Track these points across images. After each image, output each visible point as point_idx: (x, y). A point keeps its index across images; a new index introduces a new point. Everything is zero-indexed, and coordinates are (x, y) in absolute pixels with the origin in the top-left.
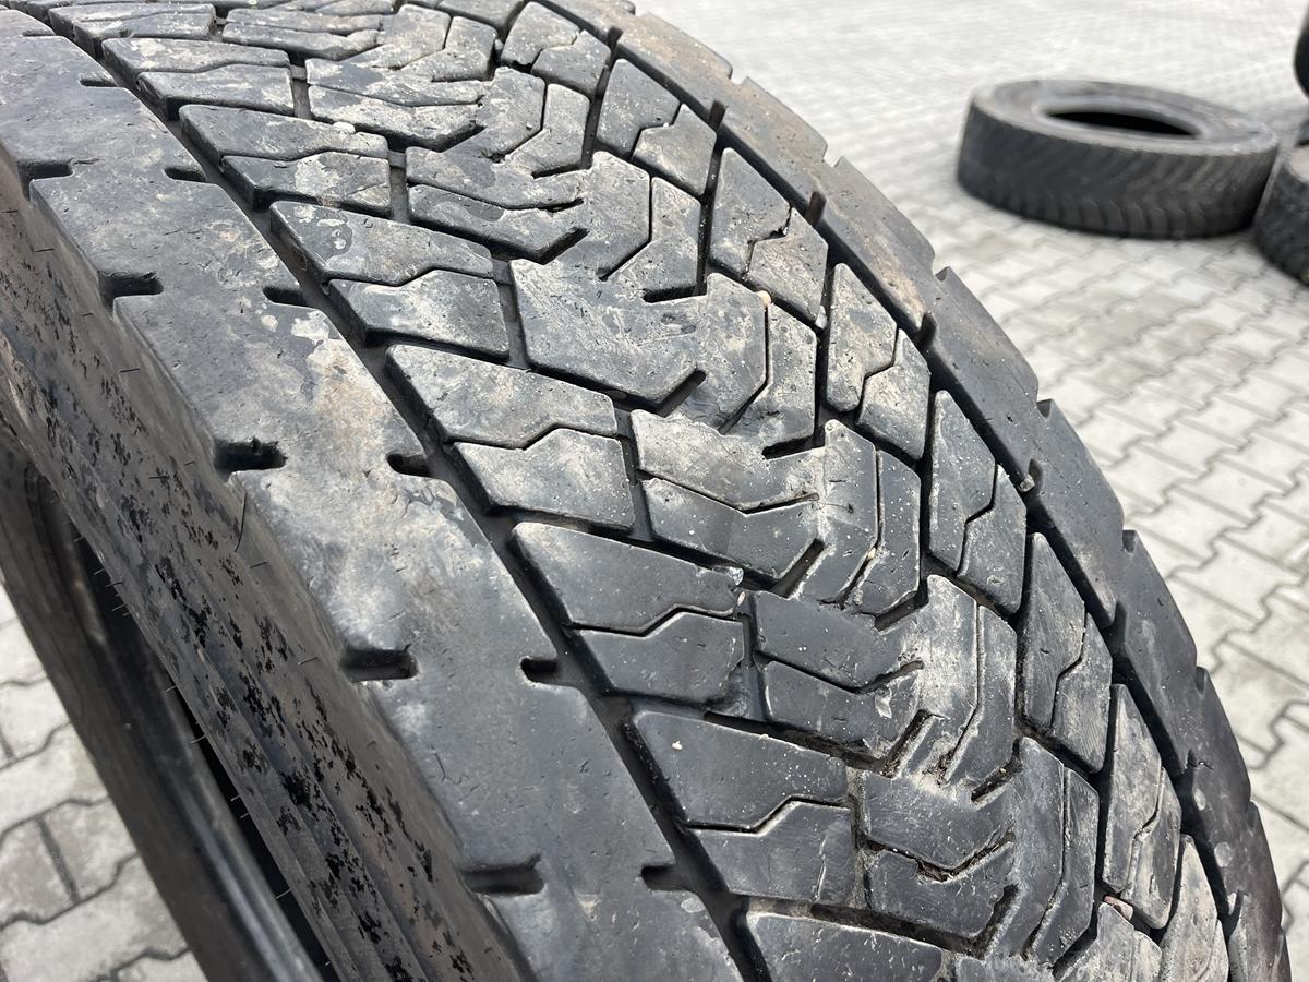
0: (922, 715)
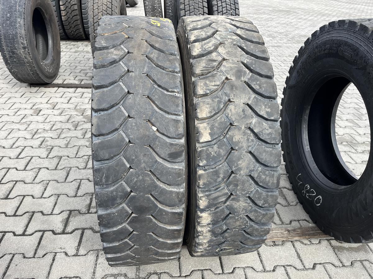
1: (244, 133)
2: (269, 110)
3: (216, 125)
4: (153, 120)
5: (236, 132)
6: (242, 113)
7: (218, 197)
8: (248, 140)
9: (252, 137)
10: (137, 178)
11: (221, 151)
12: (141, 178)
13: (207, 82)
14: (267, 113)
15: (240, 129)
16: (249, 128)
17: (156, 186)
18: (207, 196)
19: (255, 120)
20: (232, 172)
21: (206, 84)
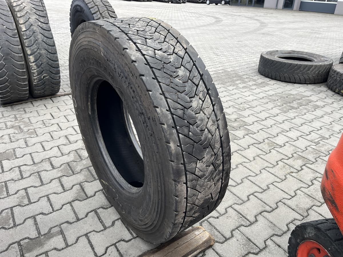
0: (178, 75)
1: (37, 27)
2: (44, 20)
3: (27, 25)
4: (4, 24)
5: (34, 27)
6: (35, 21)
7: (34, 49)
8: (39, 29)
9: (40, 28)
10: (3, 43)
11: (31, 33)
12: (4, 43)
13: (21, 13)
14: (43, 21)
15: (35, 26)
16: (39, 26)
17: (10, 46)
18: (30, 49)
19: (40, 23)
20: (36, 40)
21: (20, 13)
